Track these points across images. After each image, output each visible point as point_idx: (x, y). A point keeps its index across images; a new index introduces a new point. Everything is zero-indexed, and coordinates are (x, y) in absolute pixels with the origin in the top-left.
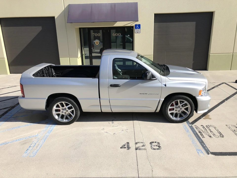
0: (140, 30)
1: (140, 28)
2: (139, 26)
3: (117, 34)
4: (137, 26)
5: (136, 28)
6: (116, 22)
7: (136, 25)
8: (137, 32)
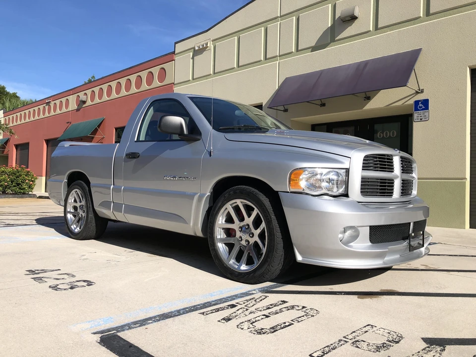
0: (426, 114)
1: (427, 108)
2: (426, 103)
3: (386, 133)
4: (420, 105)
5: (416, 109)
6: (368, 98)
7: (417, 102)
8: (419, 118)
